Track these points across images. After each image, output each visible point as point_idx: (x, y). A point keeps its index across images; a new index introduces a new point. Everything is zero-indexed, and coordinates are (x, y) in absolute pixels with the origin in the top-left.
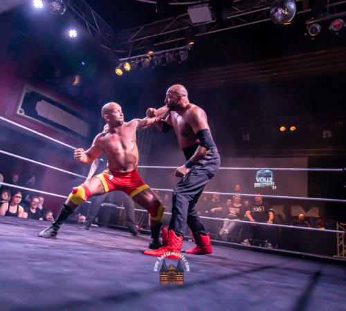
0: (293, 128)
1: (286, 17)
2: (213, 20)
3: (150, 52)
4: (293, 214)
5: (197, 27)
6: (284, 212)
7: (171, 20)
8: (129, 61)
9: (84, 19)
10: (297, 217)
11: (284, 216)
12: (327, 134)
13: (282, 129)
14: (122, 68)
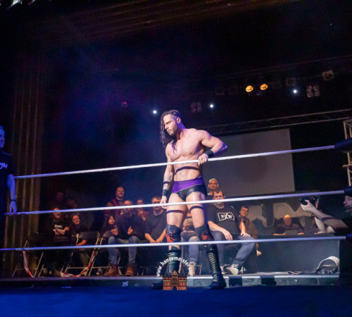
0: (263, 87)
4: (277, 216)
11: (264, 220)
12: (313, 91)
13: (249, 89)
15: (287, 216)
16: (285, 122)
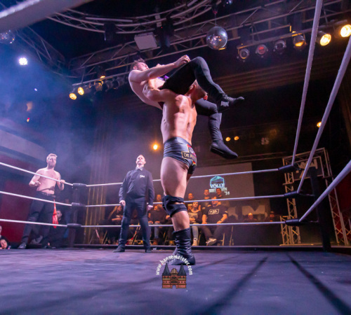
0: (236, 138)
1: (220, 44)
2: (158, 46)
3: (103, 77)
4: (244, 214)
5: (144, 53)
6: (236, 213)
7: (120, 47)
8: (82, 86)
9: (34, 47)
10: (247, 216)
11: (237, 216)
12: (265, 141)
13: (228, 139)
14: (76, 93)
15: (250, 214)
16: (249, 158)
